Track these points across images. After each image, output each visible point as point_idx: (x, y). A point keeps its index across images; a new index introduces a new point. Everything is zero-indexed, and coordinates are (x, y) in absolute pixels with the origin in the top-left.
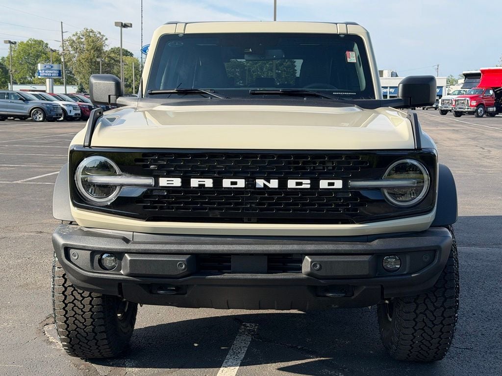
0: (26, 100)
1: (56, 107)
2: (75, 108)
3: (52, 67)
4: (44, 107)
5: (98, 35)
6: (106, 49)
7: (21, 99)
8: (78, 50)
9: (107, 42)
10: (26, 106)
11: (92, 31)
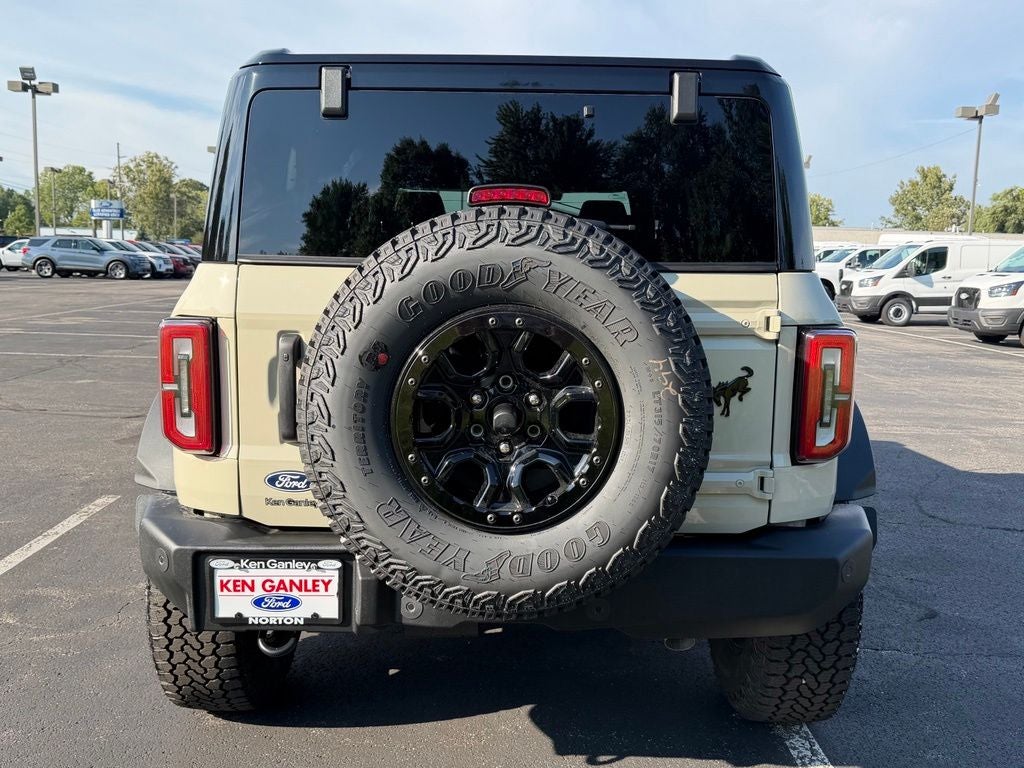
0: (101, 250)
1: (142, 260)
2: (166, 262)
3: (111, 204)
4: (127, 259)
5: (165, 162)
6: (175, 180)
7: (94, 249)
8: (136, 181)
9: (177, 171)
10: (101, 258)
11: (157, 157)
